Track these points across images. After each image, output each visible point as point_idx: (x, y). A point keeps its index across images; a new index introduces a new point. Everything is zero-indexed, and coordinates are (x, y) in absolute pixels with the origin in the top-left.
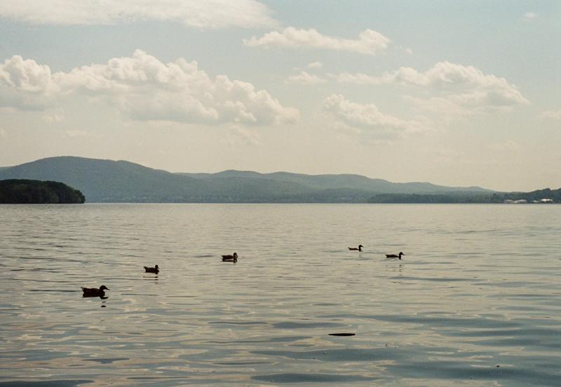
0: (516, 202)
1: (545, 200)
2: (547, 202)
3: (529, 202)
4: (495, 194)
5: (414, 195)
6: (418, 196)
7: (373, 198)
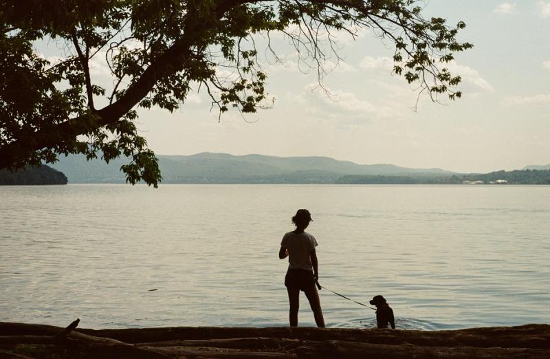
0: (473, 183)
1: (500, 181)
2: (502, 183)
3: (486, 182)
4: (454, 176)
5: (379, 176)
6: (383, 177)
7: (340, 179)
